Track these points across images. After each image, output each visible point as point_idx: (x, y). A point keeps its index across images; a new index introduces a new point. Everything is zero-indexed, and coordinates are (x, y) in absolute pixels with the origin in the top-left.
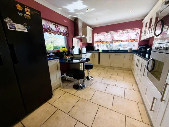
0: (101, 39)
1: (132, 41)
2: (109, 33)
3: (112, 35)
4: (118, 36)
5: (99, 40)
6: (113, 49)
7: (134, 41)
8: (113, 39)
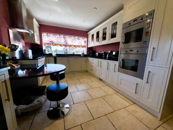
0: (52, 41)
1: (82, 47)
2: (62, 36)
3: (65, 39)
4: (71, 41)
5: (51, 42)
6: (68, 53)
7: (84, 47)
8: (66, 43)
